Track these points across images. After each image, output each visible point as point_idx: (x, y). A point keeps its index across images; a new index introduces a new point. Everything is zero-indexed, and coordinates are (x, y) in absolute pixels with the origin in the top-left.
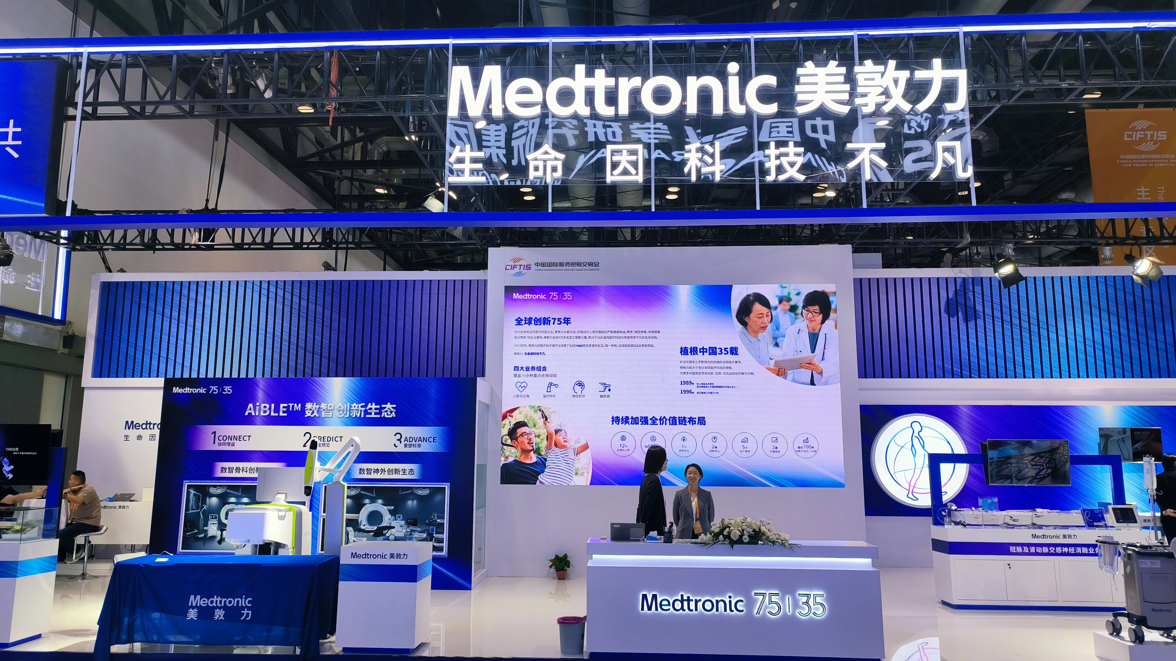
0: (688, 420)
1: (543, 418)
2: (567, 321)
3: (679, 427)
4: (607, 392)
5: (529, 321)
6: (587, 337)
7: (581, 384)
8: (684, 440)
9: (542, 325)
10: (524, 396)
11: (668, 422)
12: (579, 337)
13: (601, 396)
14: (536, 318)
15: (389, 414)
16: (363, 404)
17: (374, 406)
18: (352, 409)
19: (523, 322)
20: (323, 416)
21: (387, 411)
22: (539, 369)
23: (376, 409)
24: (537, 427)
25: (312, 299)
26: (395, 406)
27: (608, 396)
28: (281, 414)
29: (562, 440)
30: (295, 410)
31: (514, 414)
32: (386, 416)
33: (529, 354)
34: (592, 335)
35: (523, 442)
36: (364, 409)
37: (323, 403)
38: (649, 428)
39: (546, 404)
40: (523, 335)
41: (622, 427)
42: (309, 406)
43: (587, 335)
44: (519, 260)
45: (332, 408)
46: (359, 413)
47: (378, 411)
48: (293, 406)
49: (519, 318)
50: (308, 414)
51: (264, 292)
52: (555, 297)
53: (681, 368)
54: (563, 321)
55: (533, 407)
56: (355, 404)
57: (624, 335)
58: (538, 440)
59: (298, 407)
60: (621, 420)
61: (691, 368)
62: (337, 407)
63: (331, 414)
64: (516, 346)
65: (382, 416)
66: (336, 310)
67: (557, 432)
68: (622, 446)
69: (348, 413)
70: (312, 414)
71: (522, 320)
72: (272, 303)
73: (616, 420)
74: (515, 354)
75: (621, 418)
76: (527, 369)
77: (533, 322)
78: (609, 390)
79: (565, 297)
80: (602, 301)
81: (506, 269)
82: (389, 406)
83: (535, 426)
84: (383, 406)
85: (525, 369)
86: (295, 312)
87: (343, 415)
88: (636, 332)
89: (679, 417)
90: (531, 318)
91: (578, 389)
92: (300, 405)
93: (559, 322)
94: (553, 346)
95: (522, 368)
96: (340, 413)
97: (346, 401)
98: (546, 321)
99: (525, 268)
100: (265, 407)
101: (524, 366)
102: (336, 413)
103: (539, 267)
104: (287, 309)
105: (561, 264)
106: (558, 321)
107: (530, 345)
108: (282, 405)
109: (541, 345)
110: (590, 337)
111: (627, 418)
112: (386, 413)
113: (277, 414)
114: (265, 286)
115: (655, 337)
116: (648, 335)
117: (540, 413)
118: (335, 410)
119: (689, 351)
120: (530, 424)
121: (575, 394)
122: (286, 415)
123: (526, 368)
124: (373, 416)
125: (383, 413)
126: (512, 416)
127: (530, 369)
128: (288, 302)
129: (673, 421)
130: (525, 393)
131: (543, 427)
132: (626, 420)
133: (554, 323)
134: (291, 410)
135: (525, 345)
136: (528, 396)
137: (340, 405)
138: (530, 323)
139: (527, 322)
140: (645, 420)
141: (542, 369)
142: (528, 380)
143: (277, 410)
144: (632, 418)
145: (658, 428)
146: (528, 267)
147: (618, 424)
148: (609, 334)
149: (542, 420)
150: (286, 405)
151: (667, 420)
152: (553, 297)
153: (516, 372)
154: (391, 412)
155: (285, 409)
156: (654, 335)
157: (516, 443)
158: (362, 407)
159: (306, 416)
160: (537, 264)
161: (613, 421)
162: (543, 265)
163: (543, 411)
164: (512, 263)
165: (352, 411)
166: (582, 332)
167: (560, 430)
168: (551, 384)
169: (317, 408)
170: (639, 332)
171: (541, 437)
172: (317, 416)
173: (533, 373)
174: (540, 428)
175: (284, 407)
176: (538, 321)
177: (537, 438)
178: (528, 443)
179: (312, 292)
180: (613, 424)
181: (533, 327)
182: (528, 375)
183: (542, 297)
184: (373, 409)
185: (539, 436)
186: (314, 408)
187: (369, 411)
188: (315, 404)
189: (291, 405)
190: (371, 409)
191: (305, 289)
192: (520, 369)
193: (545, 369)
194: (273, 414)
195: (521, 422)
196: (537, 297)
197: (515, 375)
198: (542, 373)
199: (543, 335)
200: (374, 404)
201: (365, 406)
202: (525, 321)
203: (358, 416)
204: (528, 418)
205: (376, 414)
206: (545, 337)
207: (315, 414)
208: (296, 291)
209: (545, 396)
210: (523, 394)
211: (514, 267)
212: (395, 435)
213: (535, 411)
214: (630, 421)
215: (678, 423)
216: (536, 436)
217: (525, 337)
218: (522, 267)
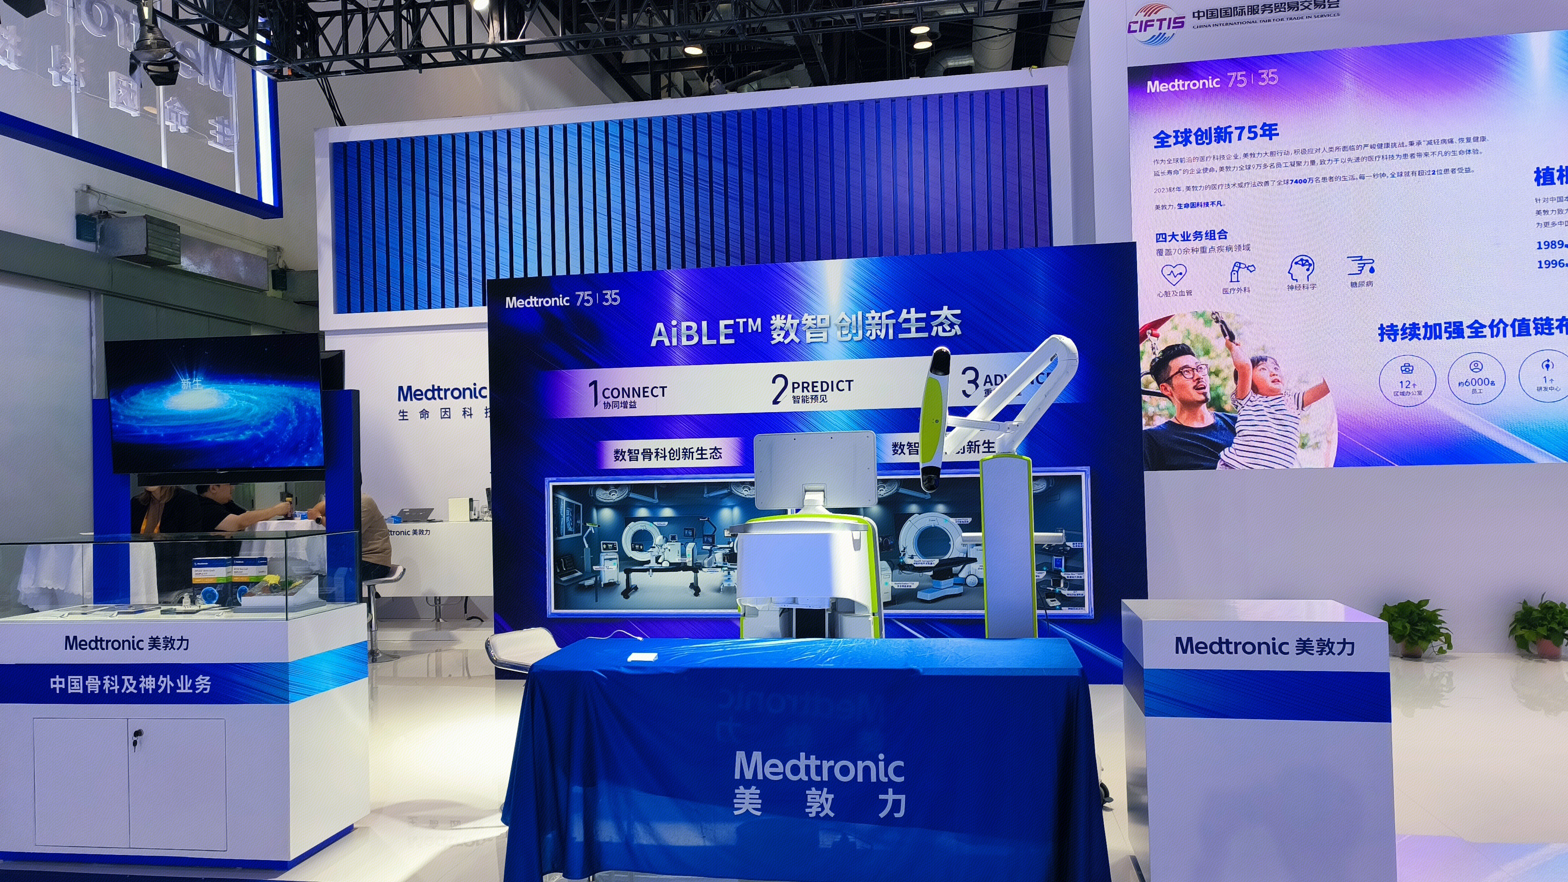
0: (1556, 324)
1: (1225, 336)
2: (1269, 131)
3: (1535, 341)
4: (1366, 275)
5: (1184, 137)
6: (1317, 161)
7: (1306, 262)
8: (1547, 366)
9: (1214, 143)
10: (1182, 294)
11: (1509, 330)
12: (1299, 164)
13: (1354, 285)
14: (1199, 130)
15: (948, 328)
16: (891, 312)
17: (913, 315)
18: (867, 322)
19: (1172, 141)
20: (809, 340)
21: (942, 324)
22: (1211, 235)
23: (918, 320)
24: (1212, 354)
25: (703, 148)
26: (958, 312)
27: (1370, 283)
28: (723, 341)
29: (1269, 380)
30: (750, 331)
31: (1159, 331)
32: (941, 334)
33: (1187, 206)
34: (1327, 156)
35: (1183, 387)
36: (894, 321)
37: (806, 316)
38: (1466, 344)
39: (1228, 308)
40: (1173, 167)
41: (1403, 345)
42: (777, 321)
43: (1317, 157)
44: (1157, 8)
45: (826, 323)
46: (884, 331)
47: (923, 325)
48: (746, 324)
49: (1162, 132)
50: (777, 337)
51: (614, 142)
52: (1242, 82)
53: (1538, 212)
54: (1260, 132)
55: (1202, 315)
56: (873, 312)
57: (1401, 151)
58: (1217, 381)
59: (755, 325)
60: (1400, 332)
61: (1560, 211)
62: (836, 321)
63: (824, 335)
64: (1158, 190)
65: (934, 334)
66: (748, 166)
67: (1256, 362)
68: (1405, 384)
69: (860, 332)
70: (785, 337)
71: (1168, 136)
72: (629, 161)
73: (1389, 332)
74: (1158, 207)
75: (1400, 327)
76: (1185, 237)
77: (1193, 138)
78: (1372, 270)
79: (1264, 80)
80: (1348, 82)
81: (1130, 31)
82: (945, 312)
83: (1207, 352)
84: (933, 313)
85: (1179, 238)
86: (673, 175)
87: (850, 336)
88: (1430, 143)
89: (1535, 319)
90: (1187, 132)
91: (1300, 271)
92: (759, 320)
93: (1252, 135)
94: (1240, 185)
95: (1173, 236)
96: (844, 332)
97: (853, 307)
98: (1222, 135)
99: (1172, 25)
100: (689, 328)
101: (1179, 232)
102: (836, 334)
103: (1204, 21)
104: (659, 171)
105: (1253, 10)
106: (1250, 132)
107: (1188, 188)
108: (722, 323)
109: (1214, 187)
110: (1322, 162)
111: (1415, 326)
112: (940, 328)
113: (714, 342)
114: (614, 130)
115: (1476, 151)
116: (1457, 146)
117: (1218, 325)
118: (833, 327)
119: (1556, 175)
120: (1197, 348)
121: (1294, 283)
122: (732, 341)
123: (1183, 237)
124: (913, 334)
125: (935, 329)
126: (1157, 336)
127: (1191, 238)
128: (658, 158)
129: (1522, 328)
130: (1183, 286)
131: (1225, 354)
132: (1412, 331)
133: (1240, 139)
134: (741, 331)
135: (1179, 189)
136: (1189, 293)
137: (843, 315)
138: (1186, 141)
139: (1180, 139)
140: (1456, 330)
141: (1217, 236)
142: (1189, 259)
143: (713, 333)
144: (1426, 326)
145: (1487, 343)
146: (1178, 23)
147: (1395, 340)
148: (1368, 152)
149: (1223, 341)
150: (731, 322)
151: (1506, 325)
152: (1236, 81)
153: (1163, 246)
154: (952, 325)
155: (730, 331)
156: (1472, 146)
157: (1169, 388)
158: (888, 317)
159: (773, 342)
160: (1197, 15)
161: (1382, 335)
162: (1212, 14)
163: (1223, 322)
164: (1141, 17)
165: (867, 327)
166: (1304, 152)
167: (1264, 359)
168: (1238, 265)
169: (795, 326)
170: (1436, 142)
171: (1222, 375)
172: (797, 340)
173: (1197, 244)
174: (1218, 356)
175: (727, 327)
176: (1203, 136)
177: (1213, 376)
178: (1196, 388)
179: (703, 136)
180: (1382, 340)
181: (1193, 149)
182: (1186, 251)
183: (1212, 83)
184: (913, 321)
185: (1217, 373)
186: (788, 325)
187: (904, 326)
188: (790, 316)
189: (741, 321)
190: (907, 321)
191: (687, 130)
192: (1169, 238)
193: (1223, 234)
194: (705, 341)
195: (1178, 345)
196: (1199, 84)
197: (1160, 252)
198: (1217, 243)
199: (1217, 165)
200: (913, 310)
201: (896, 316)
202: (1176, 137)
203: (882, 337)
204: (1192, 337)
205: (918, 330)
206: (1222, 169)
207: (792, 336)
208: (673, 136)
209: (1225, 291)
210: (1179, 288)
211: (1147, 25)
212: (964, 373)
213: (1207, 323)
214: (1422, 332)
215: (1532, 331)
216: (1210, 373)
217: (1176, 172)
218: (1165, 24)
